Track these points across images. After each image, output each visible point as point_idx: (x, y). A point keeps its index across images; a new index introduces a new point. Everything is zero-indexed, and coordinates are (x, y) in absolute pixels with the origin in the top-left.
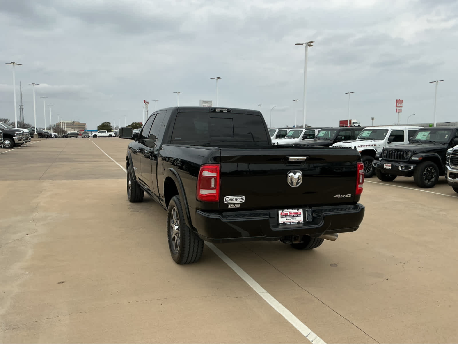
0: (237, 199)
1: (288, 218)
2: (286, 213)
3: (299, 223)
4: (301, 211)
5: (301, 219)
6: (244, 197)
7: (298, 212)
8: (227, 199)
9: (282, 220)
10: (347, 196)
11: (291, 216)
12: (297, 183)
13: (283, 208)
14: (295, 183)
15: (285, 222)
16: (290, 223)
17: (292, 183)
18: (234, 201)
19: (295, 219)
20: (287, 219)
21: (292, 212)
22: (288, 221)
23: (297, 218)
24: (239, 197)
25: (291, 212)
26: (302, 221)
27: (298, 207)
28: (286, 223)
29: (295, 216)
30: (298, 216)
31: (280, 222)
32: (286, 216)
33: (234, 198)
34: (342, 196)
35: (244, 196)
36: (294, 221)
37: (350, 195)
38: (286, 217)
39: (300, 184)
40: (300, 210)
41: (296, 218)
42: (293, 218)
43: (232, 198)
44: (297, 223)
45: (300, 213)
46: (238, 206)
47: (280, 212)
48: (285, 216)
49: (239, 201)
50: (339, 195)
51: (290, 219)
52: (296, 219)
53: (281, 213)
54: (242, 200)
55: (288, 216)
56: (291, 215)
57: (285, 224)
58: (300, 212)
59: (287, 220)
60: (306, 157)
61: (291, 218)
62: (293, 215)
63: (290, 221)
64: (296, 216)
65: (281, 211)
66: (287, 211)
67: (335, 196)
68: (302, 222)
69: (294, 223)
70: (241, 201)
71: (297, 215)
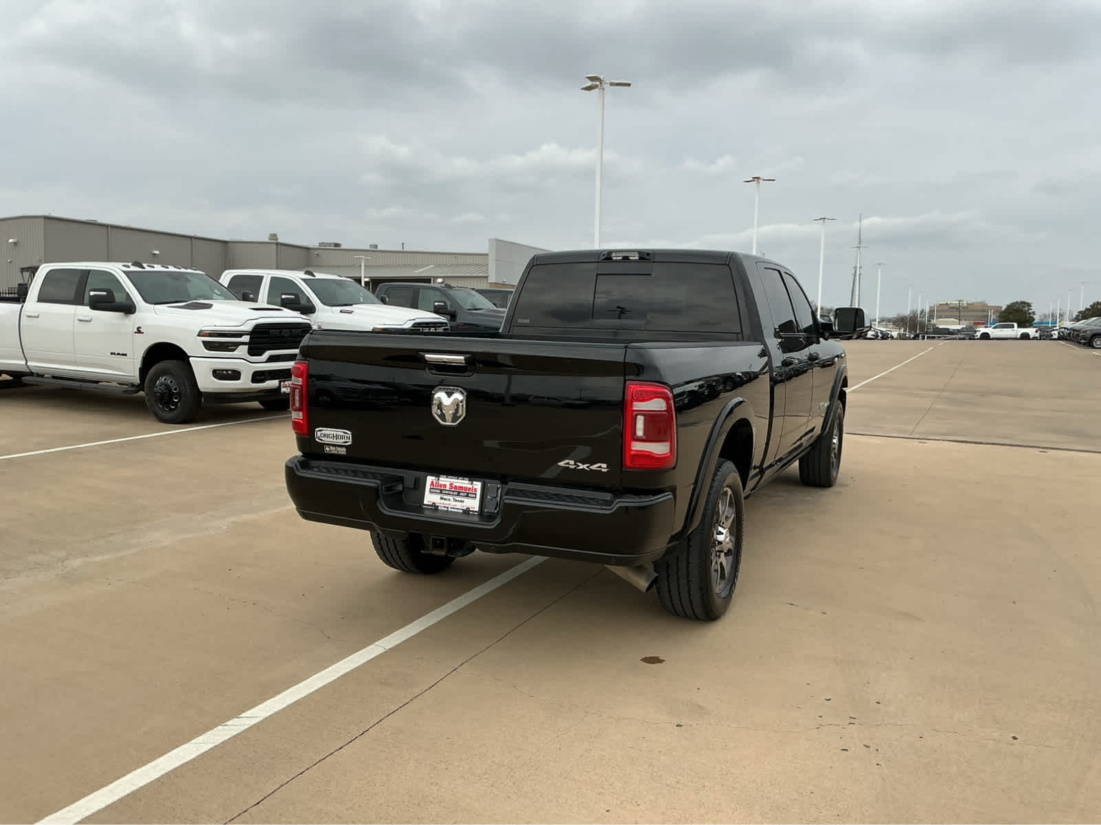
0: (337, 437)
1: (445, 497)
2: (443, 483)
3: (467, 512)
4: (478, 485)
5: (474, 504)
6: (349, 433)
7: (471, 486)
8: (319, 433)
9: (430, 498)
10: (594, 467)
11: (451, 493)
12: (455, 418)
13: (438, 472)
14: (449, 418)
15: (437, 504)
16: (448, 508)
17: (443, 416)
18: (332, 440)
19: (461, 501)
20: (441, 498)
21: (458, 485)
22: (443, 504)
23: (466, 500)
24: (340, 432)
25: (455, 484)
26: (477, 509)
27: (471, 475)
28: (438, 507)
29: (461, 494)
30: (470, 495)
31: (426, 502)
32: (441, 490)
33: (332, 433)
34: (581, 466)
35: (348, 430)
36: (459, 505)
37: (604, 466)
38: (441, 493)
39: (460, 420)
40: (474, 483)
41: (462, 499)
42: (457, 499)
43: (328, 432)
44: (461, 511)
45: (476, 490)
46: (343, 451)
47: (430, 479)
48: (439, 491)
49: (340, 441)
50: (572, 462)
51: (449, 500)
52: (463, 502)
53: (432, 483)
54: (346, 440)
55: (447, 492)
56: (453, 491)
57: (435, 507)
58: (475, 487)
59: (443, 501)
60: (463, 358)
61: (451, 498)
62: (458, 492)
63: (449, 504)
64: (466, 494)
65: (433, 478)
66: (445, 481)
67: (562, 464)
68: (476, 512)
69: (456, 510)
70: (343, 441)
71: (468, 494)
